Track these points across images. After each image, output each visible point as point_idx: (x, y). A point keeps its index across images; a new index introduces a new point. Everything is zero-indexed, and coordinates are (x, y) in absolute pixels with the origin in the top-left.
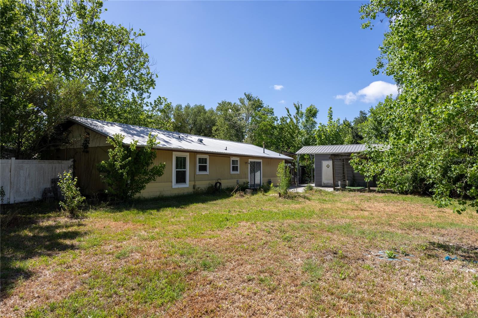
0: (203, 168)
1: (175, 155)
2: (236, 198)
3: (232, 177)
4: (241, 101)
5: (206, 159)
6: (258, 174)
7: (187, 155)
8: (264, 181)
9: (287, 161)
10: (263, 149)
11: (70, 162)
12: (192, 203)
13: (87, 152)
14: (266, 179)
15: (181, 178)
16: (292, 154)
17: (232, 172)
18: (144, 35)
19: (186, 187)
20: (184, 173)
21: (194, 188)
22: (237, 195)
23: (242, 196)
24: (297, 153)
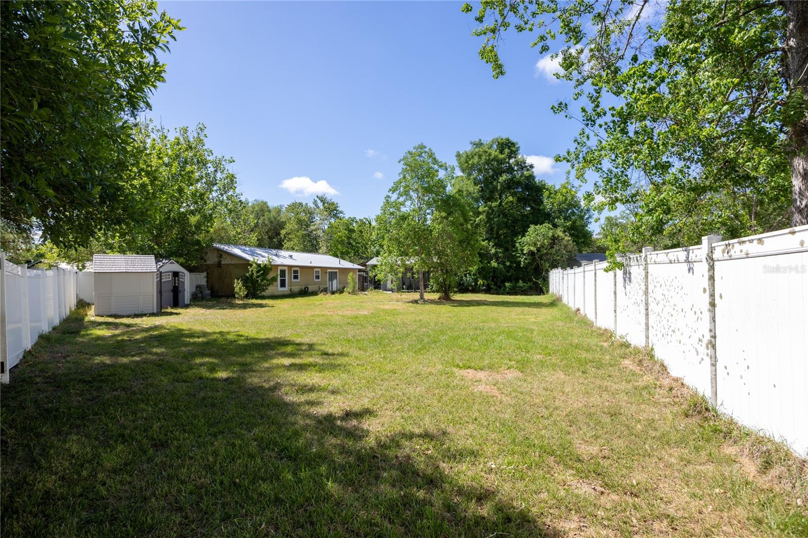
0: (296, 277)
1: (280, 268)
2: (321, 296)
3: (315, 284)
4: (315, 202)
5: (298, 271)
6: (335, 282)
7: (286, 268)
8: (340, 287)
9: (360, 270)
10: (338, 259)
11: (205, 274)
12: (297, 297)
13: (221, 267)
14: (342, 286)
15: (283, 284)
16: (364, 265)
17: (315, 280)
18: (234, 161)
19: (286, 289)
20: (285, 280)
21: (291, 291)
22: (322, 294)
23: (325, 295)
24: (367, 264)
